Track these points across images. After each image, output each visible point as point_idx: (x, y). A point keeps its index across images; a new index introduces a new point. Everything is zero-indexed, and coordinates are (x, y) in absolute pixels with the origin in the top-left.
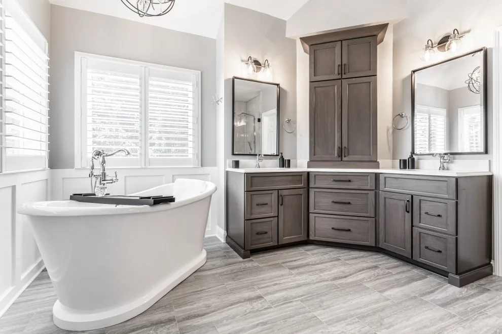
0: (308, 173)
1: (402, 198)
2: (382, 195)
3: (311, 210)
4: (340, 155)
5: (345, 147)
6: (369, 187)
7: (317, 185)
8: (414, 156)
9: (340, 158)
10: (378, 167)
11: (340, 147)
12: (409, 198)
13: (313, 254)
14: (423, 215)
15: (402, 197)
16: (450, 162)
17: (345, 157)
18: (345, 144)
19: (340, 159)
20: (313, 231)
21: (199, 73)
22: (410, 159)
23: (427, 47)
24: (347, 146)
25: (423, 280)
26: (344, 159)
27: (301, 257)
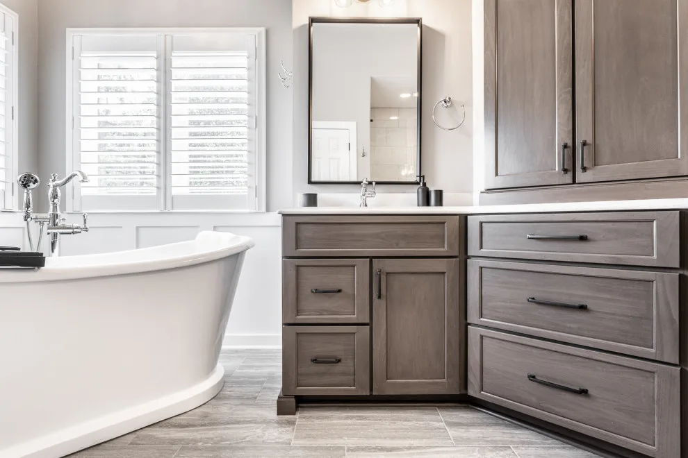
3: (473, 317)
4: (570, 167)
5: (584, 144)
7: (484, 251)
9: (570, 175)
11: (570, 143)
13: (459, 441)
17: (584, 169)
18: (584, 134)
19: (568, 178)
20: (478, 374)
21: (260, 34)
24: (590, 140)
26: (581, 176)
27: (415, 443)
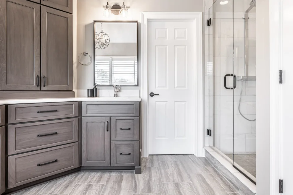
0: (6, 106)
1: (103, 121)
2: (84, 120)
3: (11, 151)
4: (39, 84)
5: (44, 77)
6: (73, 115)
7: (18, 120)
8: (97, 87)
9: (39, 87)
10: (74, 96)
11: (39, 76)
12: (108, 120)
14: (119, 131)
15: (103, 119)
16: (120, 91)
17: (44, 86)
18: (44, 74)
19: (39, 89)
22: (94, 89)
23: (107, 7)
24: (46, 76)
25: (124, 179)
26: (43, 88)
